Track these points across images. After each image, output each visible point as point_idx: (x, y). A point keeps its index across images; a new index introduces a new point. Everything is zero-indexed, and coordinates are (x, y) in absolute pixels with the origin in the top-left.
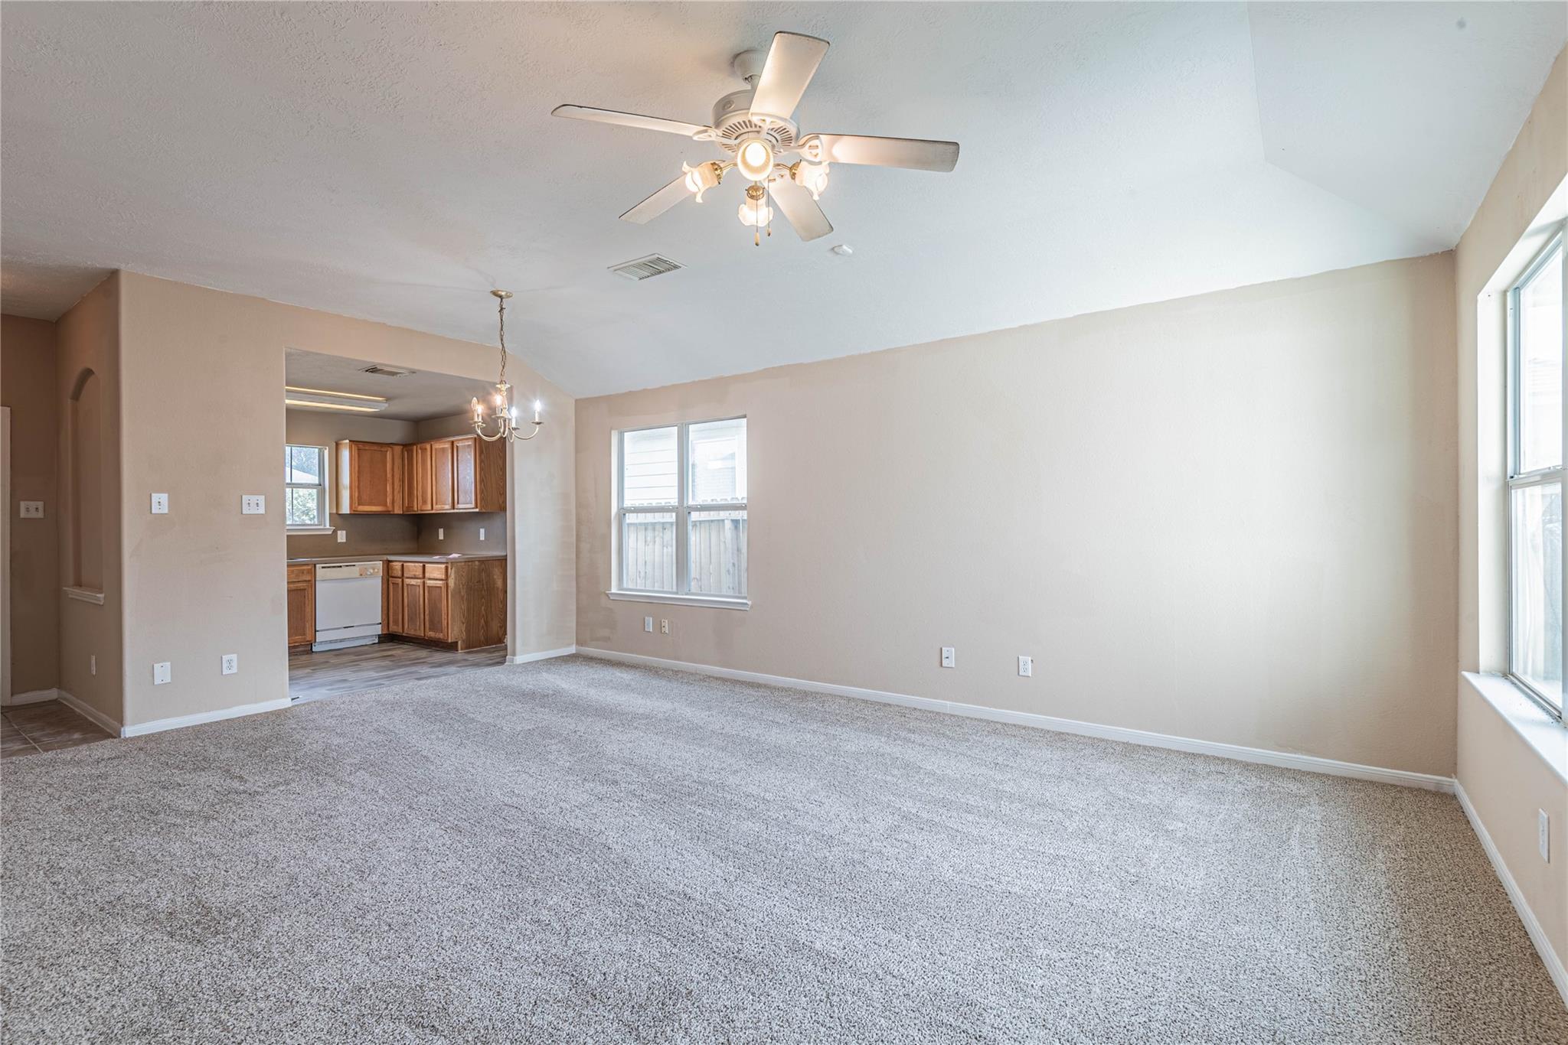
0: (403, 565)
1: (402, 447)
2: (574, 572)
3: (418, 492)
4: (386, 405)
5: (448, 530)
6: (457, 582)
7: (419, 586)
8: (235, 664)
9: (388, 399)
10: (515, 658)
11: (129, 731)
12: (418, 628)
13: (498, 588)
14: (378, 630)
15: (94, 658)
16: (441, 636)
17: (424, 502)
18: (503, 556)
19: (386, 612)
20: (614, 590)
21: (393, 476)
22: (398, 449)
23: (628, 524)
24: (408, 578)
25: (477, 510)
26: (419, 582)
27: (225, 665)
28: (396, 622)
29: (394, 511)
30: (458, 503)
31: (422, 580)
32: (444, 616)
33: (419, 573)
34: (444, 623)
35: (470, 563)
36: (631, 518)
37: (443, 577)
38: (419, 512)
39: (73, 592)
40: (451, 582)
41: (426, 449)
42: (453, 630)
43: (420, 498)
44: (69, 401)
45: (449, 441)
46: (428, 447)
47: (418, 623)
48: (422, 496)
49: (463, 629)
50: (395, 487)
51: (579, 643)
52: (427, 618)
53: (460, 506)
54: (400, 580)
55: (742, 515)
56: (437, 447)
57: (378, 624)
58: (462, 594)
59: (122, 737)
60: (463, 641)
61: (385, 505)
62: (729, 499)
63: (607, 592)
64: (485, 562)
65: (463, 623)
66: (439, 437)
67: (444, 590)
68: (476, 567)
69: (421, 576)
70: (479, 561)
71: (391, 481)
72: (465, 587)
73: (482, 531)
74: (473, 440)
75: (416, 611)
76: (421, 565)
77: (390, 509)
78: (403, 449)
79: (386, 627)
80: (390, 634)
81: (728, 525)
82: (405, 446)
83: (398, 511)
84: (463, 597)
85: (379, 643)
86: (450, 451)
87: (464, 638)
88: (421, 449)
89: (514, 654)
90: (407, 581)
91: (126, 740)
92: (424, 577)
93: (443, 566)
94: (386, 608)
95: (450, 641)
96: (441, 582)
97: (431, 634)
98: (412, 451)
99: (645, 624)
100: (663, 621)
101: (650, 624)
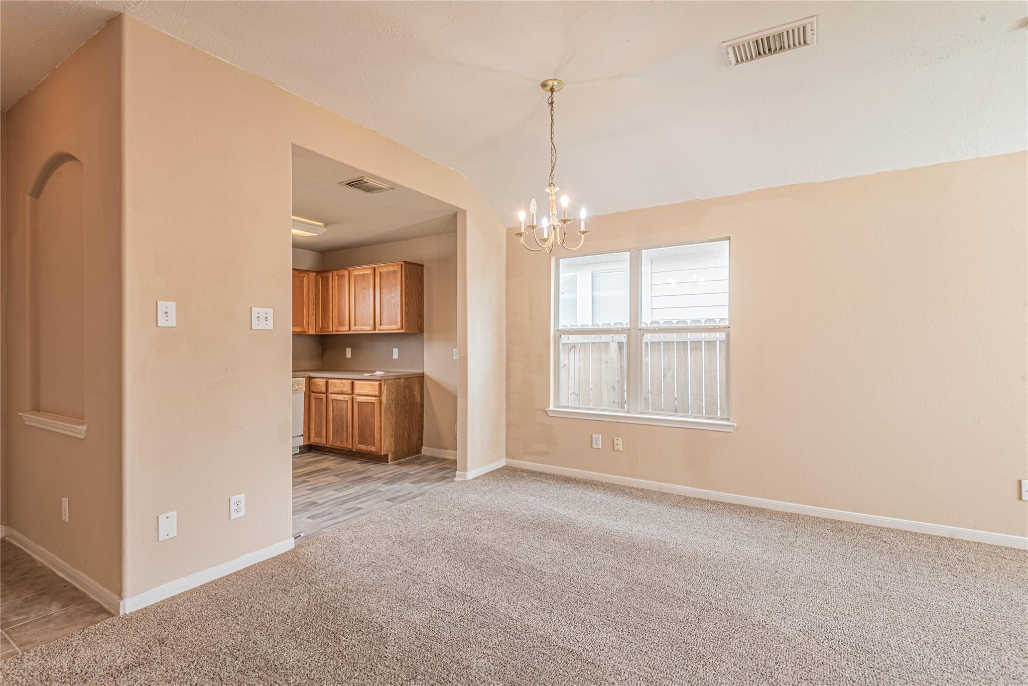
0: (327, 382)
1: (315, 274)
2: (504, 390)
3: (333, 315)
4: (325, 230)
5: (355, 348)
6: (388, 398)
7: (347, 401)
8: (242, 505)
9: (327, 225)
10: (466, 473)
11: (130, 605)
12: (345, 441)
13: (417, 403)
14: (301, 442)
15: (65, 501)
16: (373, 449)
17: (341, 323)
18: (420, 374)
19: (307, 424)
20: (552, 408)
21: (308, 300)
22: (313, 275)
23: (563, 344)
24: (332, 393)
25: (403, 331)
26: (347, 397)
27: (233, 507)
28: (319, 434)
29: (308, 332)
30: (381, 324)
31: (351, 396)
32: (377, 430)
33: (347, 389)
34: (377, 436)
35: (398, 380)
36: (564, 339)
37: (377, 393)
38: (334, 333)
39: (31, 419)
40: (384, 399)
41: (343, 276)
42: (385, 444)
43: (336, 320)
44: (28, 198)
45: (371, 268)
46: (346, 273)
47: (345, 436)
48: (339, 318)
49: (393, 442)
50: (310, 310)
51: (508, 455)
52: (356, 432)
53: (383, 327)
54: (324, 395)
55: (623, 338)
56: (357, 273)
57: (300, 436)
58: (392, 408)
59: (122, 613)
60: (392, 453)
61: (302, 326)
62: (612, 324)
63: (546, 409)
64: (408, 378)
65: (392, 436)
66: (358, 263)
67: (377, 406)
68: (402, 384)
69: (350, 392)
70: (404, 378)
71: (307, 303)
72: (394, 403)
73: (396, 351)
74: (400, 267)
75: (342, 425)
76: (350, 381)
77: (306, 330)
78: (316, 275)
79: (307, 438)
80: (310, 445)
81: (614, 347)
82: (318, 272)
83: (312, 332)
84: (392, 412)
85: (301, 453)
86: (372, 276)
87: (393, 450)
88: (338, 276)
89: (465, 469)
90: (334, 396)
91: (129, 619)
92: (353, 393)
93: (377, 383)
94: (307, 421)
95: (382, 454)
96: (374, 398)
97: (363, 447)
98: (328, 278)
99: (592, 441)
100: (615, 439)
101: (598, 441)
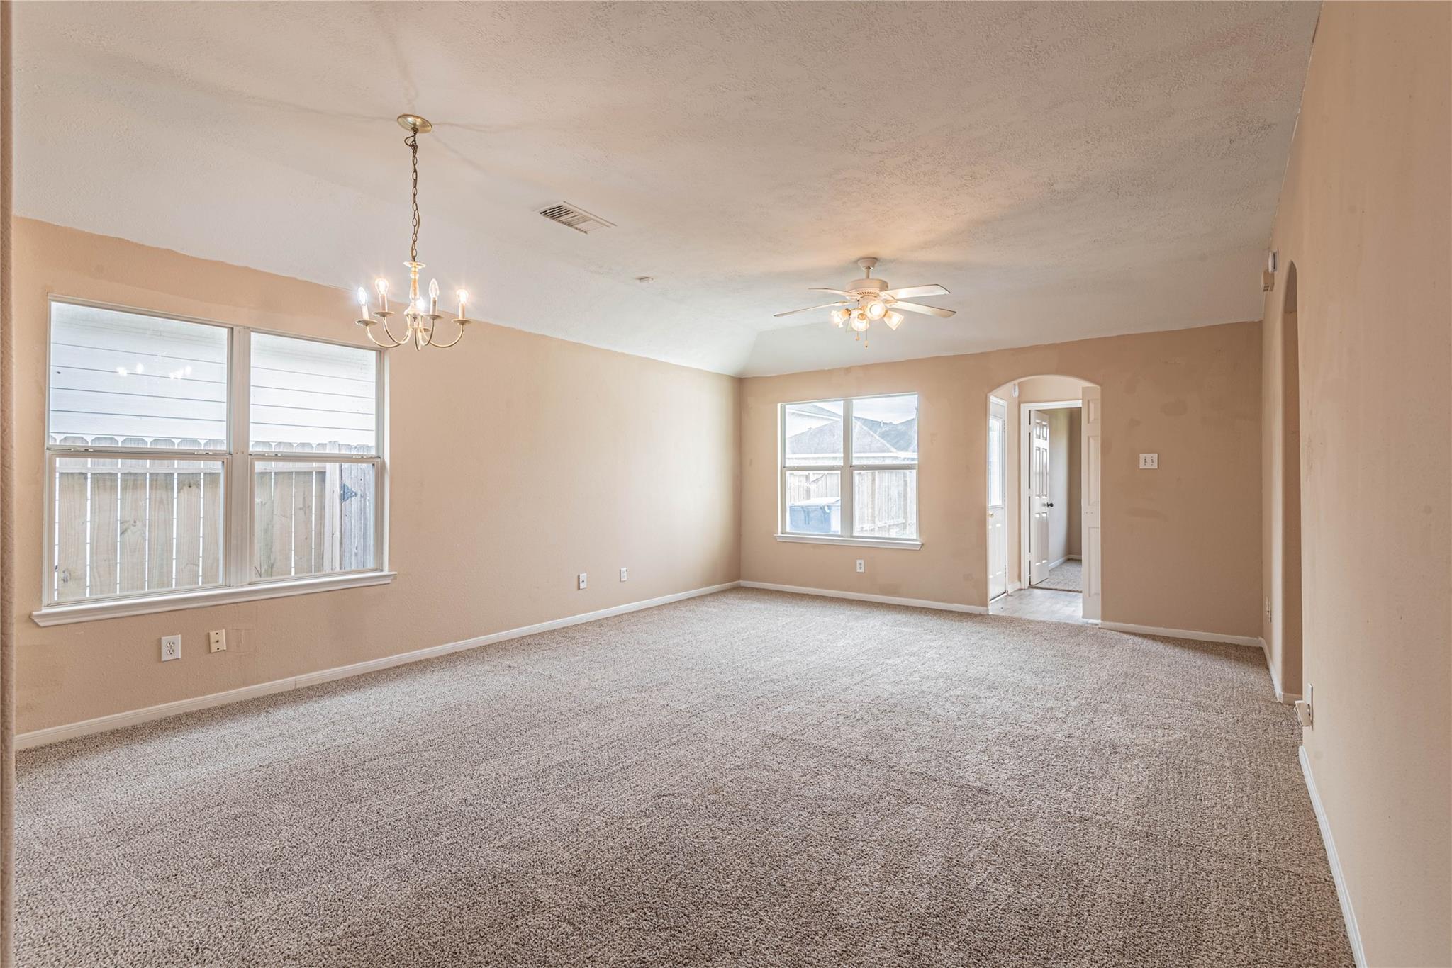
20: (44, 609)
63: (34, 614)
99: (160, 649)
100: (213, 634)
101: (173, 646)
